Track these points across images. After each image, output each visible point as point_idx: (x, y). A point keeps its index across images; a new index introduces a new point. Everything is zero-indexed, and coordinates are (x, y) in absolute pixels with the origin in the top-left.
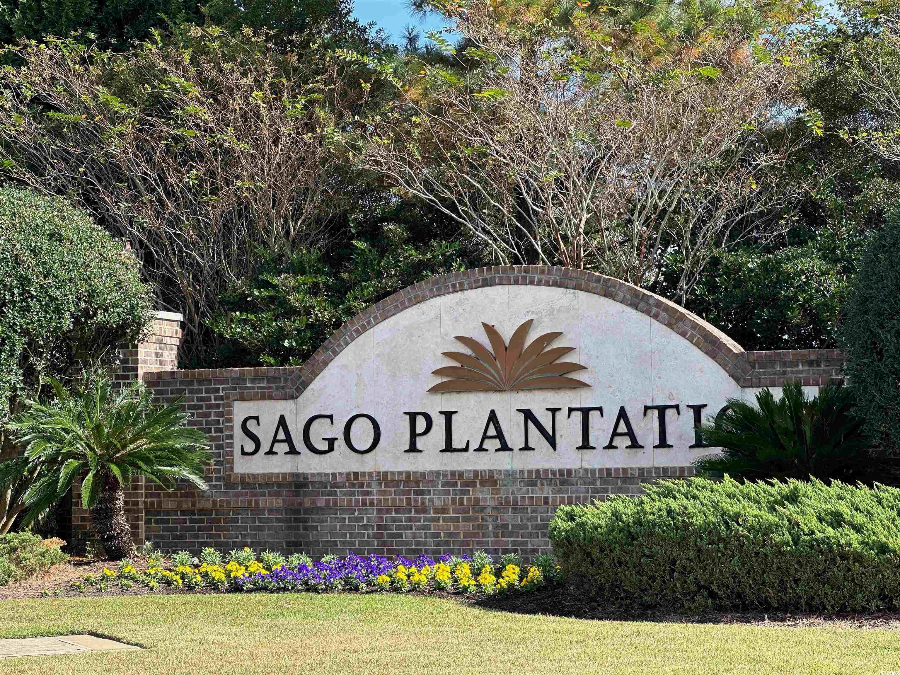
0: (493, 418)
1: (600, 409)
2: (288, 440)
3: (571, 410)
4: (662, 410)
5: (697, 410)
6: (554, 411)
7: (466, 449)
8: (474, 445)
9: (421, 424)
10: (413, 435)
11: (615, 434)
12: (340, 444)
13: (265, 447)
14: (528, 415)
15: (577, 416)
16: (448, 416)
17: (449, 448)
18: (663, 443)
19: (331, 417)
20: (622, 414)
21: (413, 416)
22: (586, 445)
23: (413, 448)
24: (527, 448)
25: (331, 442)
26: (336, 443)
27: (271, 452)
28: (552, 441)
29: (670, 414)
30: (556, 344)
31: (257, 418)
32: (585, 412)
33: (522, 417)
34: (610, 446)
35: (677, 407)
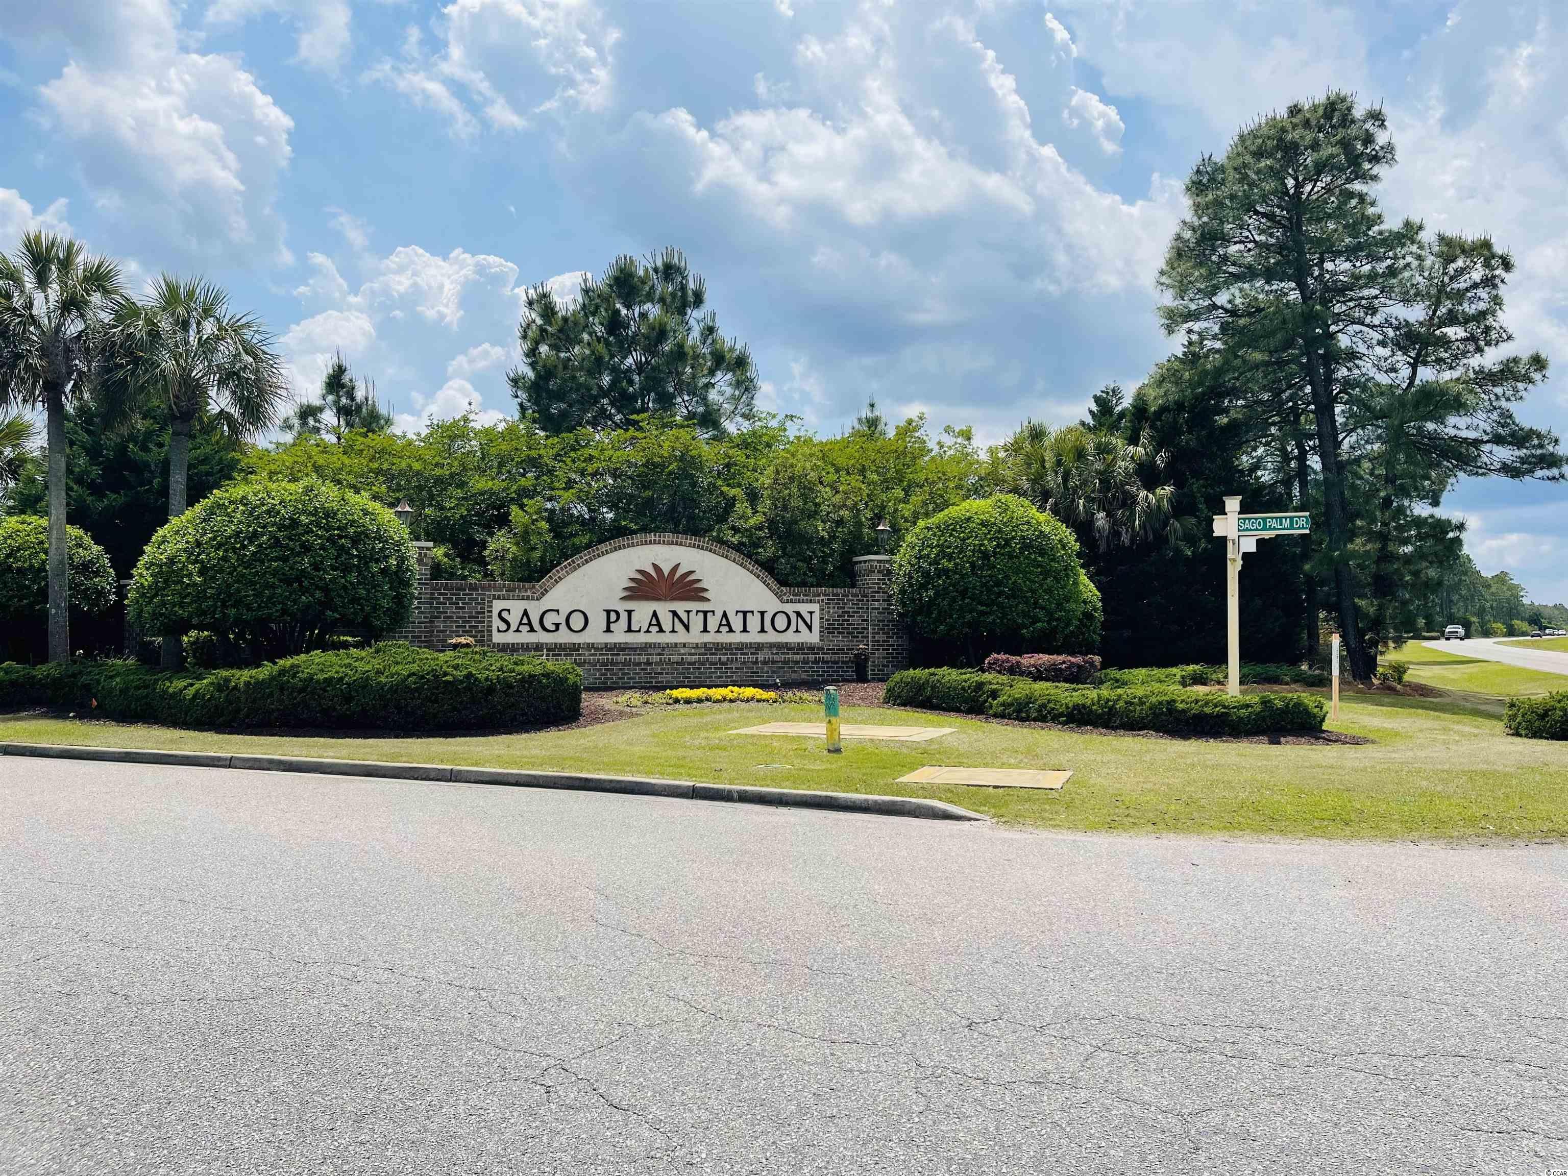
0: (655, 614)
1: (713, 612)
2: (530, 624)
3: (698, 612)
4: (745, 613)
5: (762, 613)
6: (688, 612)
7: (639, 631)
8: (644, 629)
9: (613, 617)
10: (609, 623)
11: (721, 625)
12: (563, 627)
13: (514, 627)
14: (675, 613)
15: (701, 615)
16: (629, 613)
17: (629, 630)
18: (745, 630)
19: (557, 611)
20: (725, 615)
21: (608, 612)
22: (705, 630)
23: (608, 630)
24: (673, 631)
25: (557, 626)
26: (561, 627)
27: (517, 631)
28: (687, 628)
29: (749, 615)
30: (692, 577)
31: (509, 610)
32: (705, 613)
33: (671, 614)
34: (718, 631)
35: (752, 612)
